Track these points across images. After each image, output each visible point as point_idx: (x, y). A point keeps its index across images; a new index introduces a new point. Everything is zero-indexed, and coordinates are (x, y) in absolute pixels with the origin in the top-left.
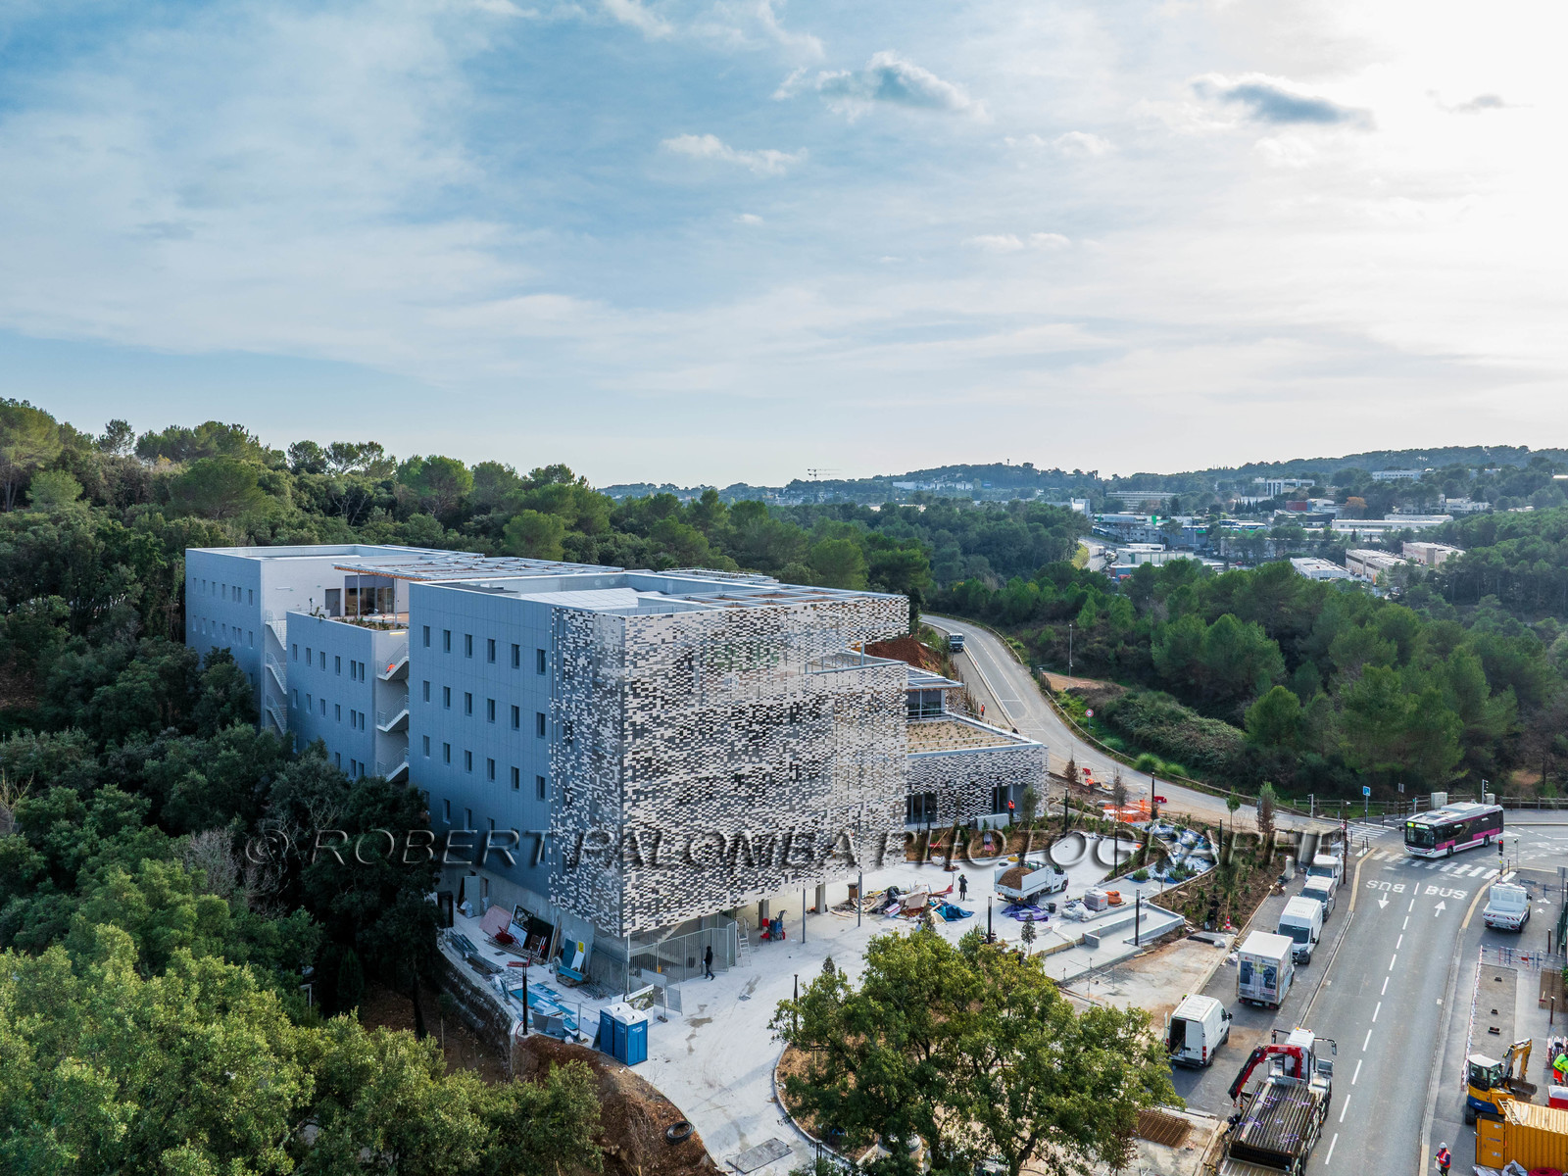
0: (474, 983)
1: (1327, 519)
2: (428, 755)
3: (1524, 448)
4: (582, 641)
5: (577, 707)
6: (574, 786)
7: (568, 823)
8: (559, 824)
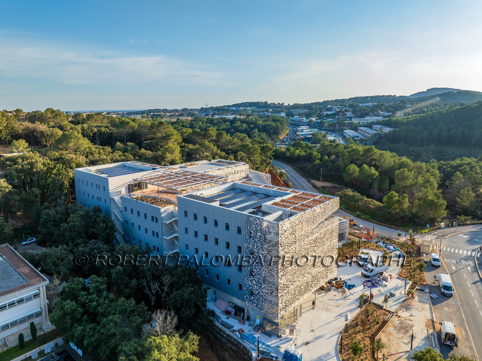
0: (227, 333)
1: (351, 118)
2: (188, 250)
3: (395, 96)
4: (259, 228)
5: (257, 248)
6: (256, 271)
7: (253, 281)
8: (249, 281)
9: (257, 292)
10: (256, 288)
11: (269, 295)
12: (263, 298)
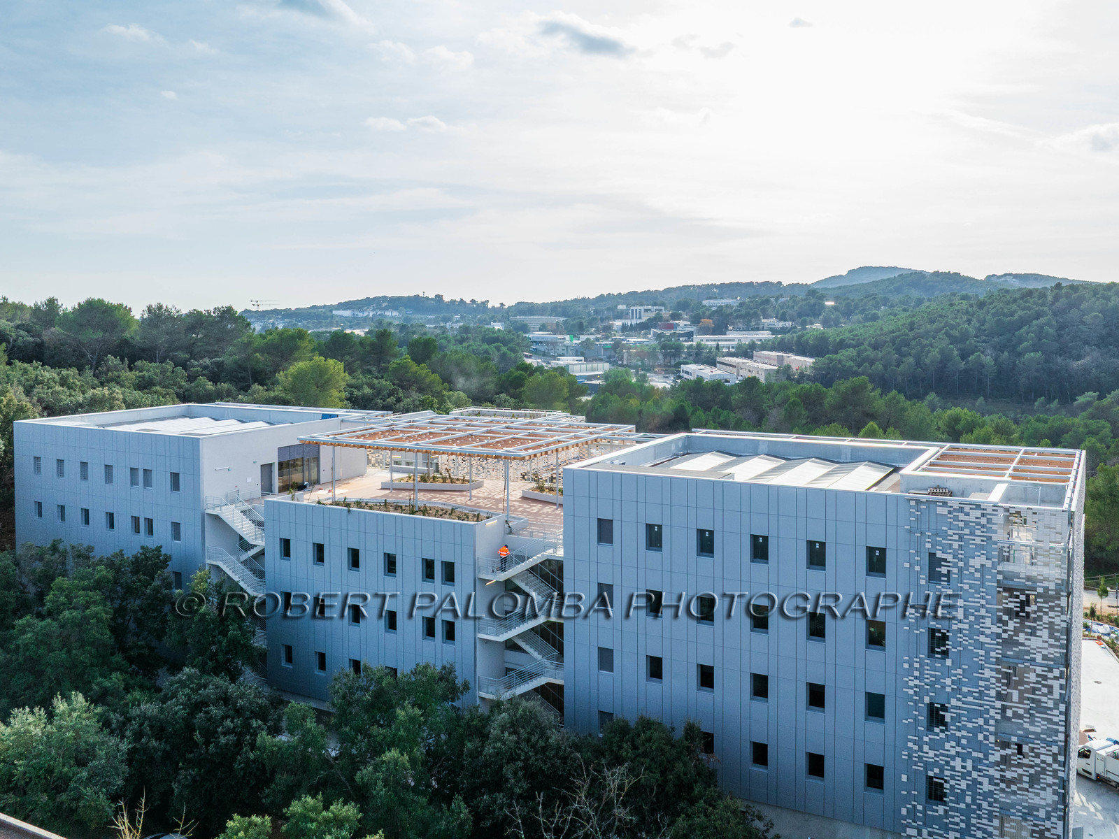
1: (690, 335)
4: (978, 541)
6: (959, 704)
7: (947, 746)
8: (926, 748)
9: (963, 784)
10: (958, 768)
11: (1026, 786)
12: (996, 801)
